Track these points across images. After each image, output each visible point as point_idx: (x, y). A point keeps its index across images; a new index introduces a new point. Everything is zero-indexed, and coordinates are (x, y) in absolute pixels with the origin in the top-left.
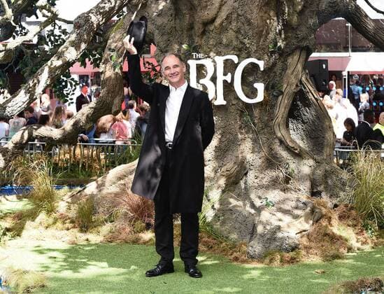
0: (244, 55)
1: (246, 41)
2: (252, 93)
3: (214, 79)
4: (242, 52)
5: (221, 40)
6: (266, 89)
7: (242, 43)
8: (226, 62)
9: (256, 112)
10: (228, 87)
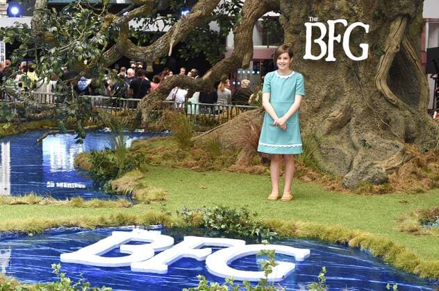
0: (353, 19)
1: (355, 8)
2: (358, 52)
3: (326, 39)
4: (351, 17)
5: (334, 6)
6: (371, 49)
7: (351, 9)
8: (336, 25)
9: (361, 69)
10: (338, 47)
